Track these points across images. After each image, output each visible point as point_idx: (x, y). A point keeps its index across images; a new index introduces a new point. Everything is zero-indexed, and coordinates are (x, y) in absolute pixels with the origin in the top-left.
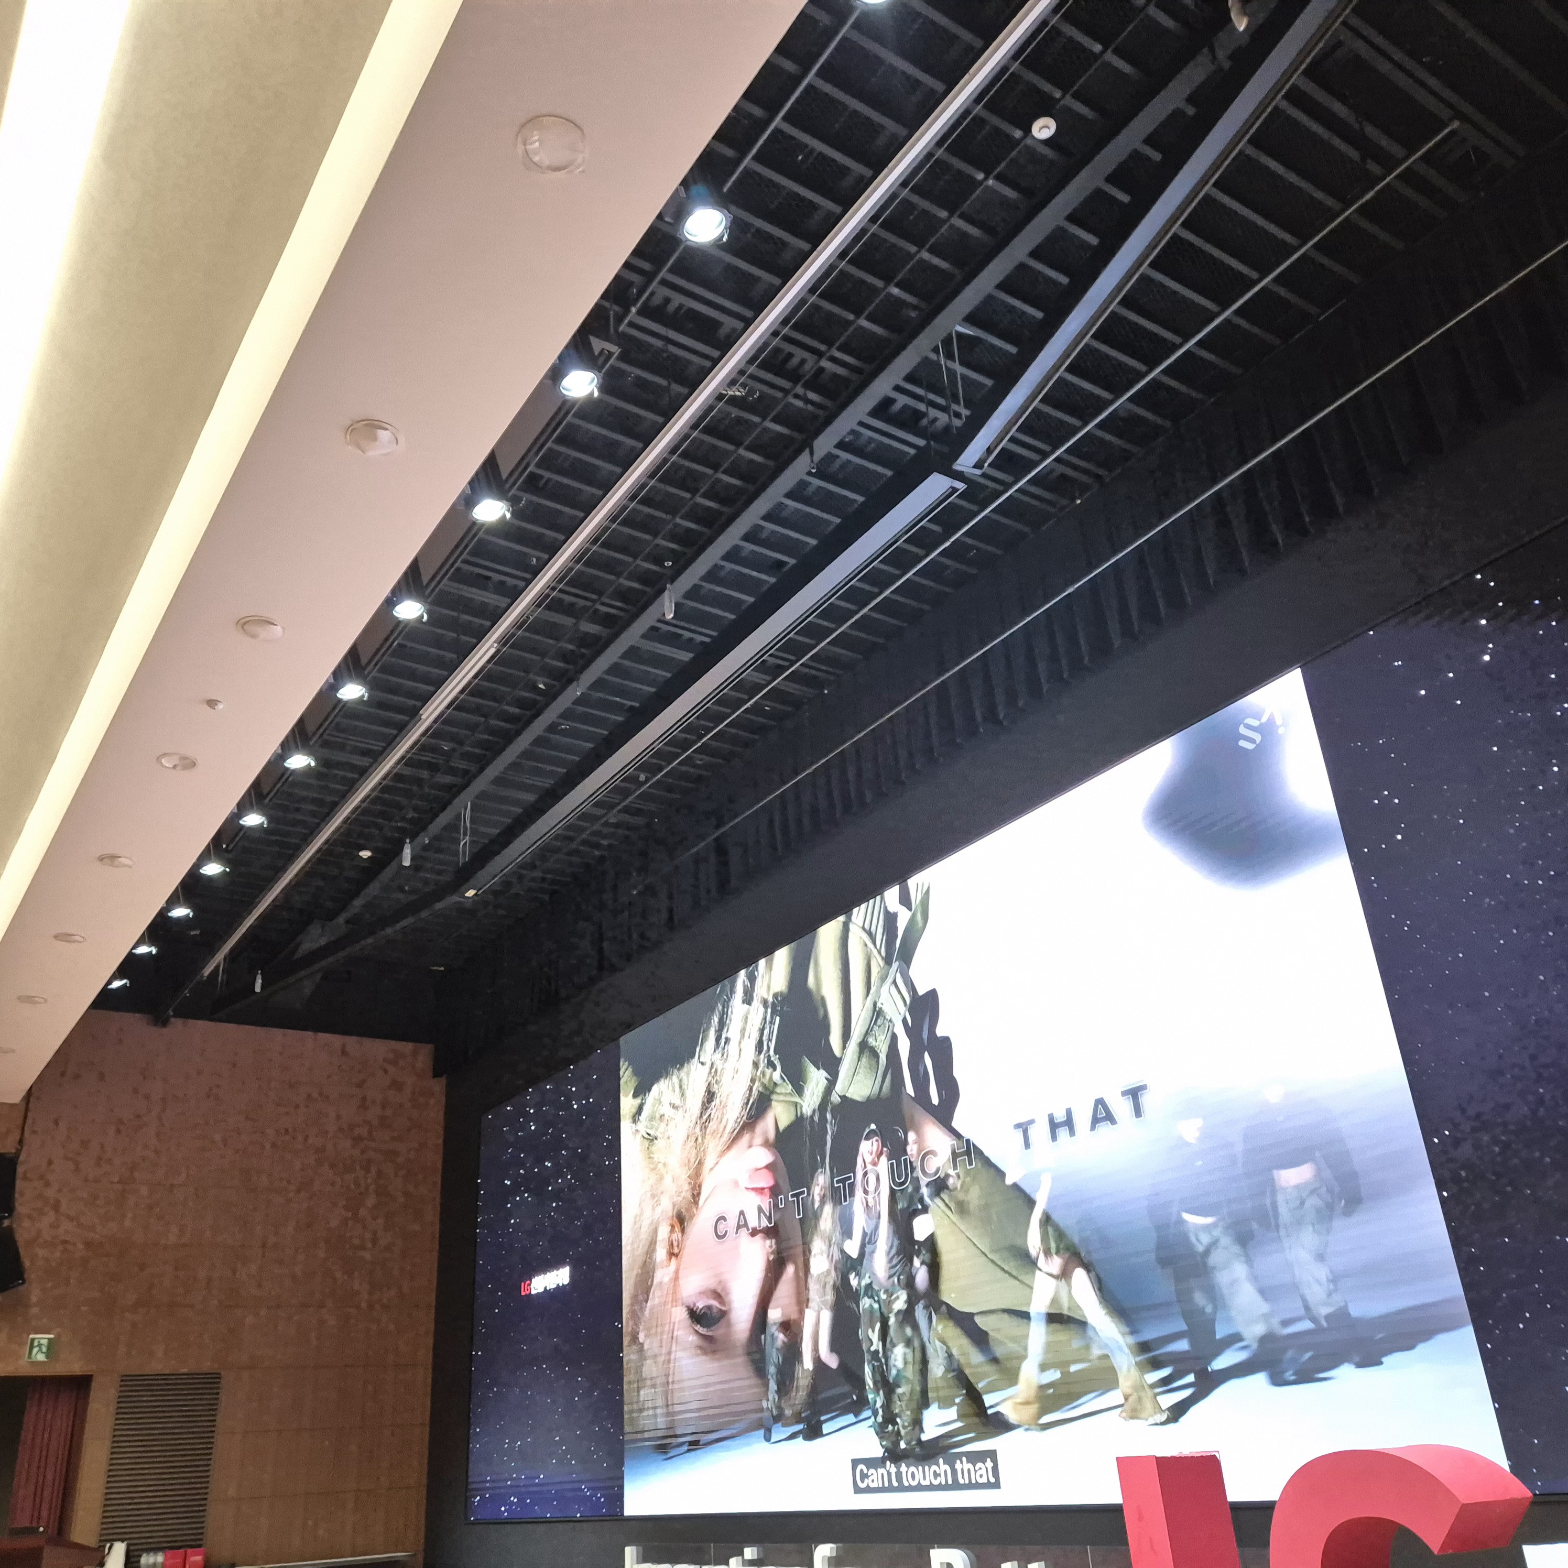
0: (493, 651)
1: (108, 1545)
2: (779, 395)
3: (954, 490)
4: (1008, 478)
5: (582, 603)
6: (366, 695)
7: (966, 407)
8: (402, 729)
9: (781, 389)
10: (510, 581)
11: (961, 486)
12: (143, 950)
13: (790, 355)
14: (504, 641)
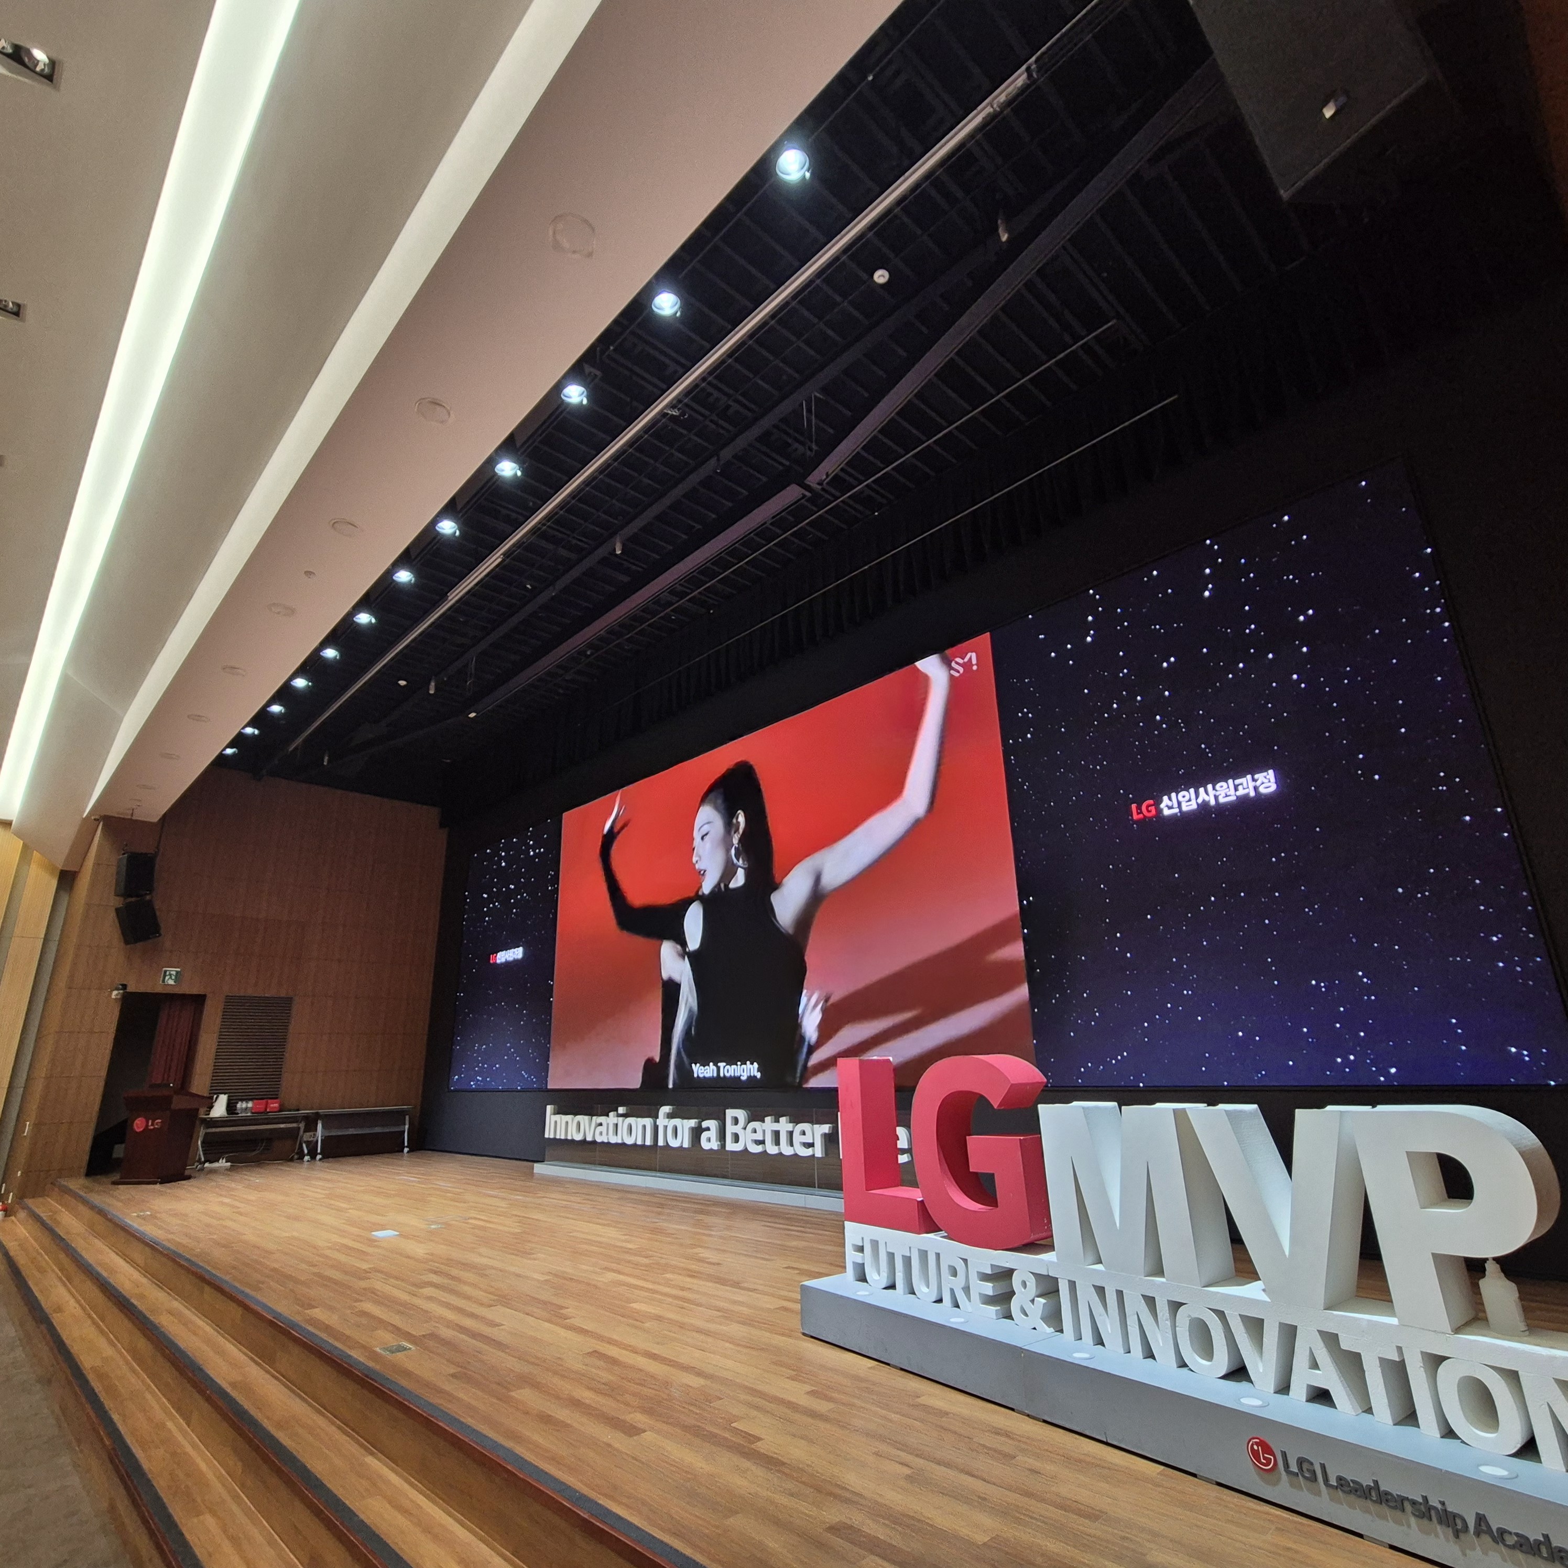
0: (499, 560)
1: (215, 1096)
2: (701, 418)
3: (804, 496)
4: (838, 494)
5: (560, 535)
6: (413, 579)
7: (817, 444)
8: (435, 604)
9: (703, 415)
10: (514, 515)
11: (808, 494)
12: (249, 730)
13: (710, 394)
14: (507, 555)
